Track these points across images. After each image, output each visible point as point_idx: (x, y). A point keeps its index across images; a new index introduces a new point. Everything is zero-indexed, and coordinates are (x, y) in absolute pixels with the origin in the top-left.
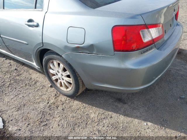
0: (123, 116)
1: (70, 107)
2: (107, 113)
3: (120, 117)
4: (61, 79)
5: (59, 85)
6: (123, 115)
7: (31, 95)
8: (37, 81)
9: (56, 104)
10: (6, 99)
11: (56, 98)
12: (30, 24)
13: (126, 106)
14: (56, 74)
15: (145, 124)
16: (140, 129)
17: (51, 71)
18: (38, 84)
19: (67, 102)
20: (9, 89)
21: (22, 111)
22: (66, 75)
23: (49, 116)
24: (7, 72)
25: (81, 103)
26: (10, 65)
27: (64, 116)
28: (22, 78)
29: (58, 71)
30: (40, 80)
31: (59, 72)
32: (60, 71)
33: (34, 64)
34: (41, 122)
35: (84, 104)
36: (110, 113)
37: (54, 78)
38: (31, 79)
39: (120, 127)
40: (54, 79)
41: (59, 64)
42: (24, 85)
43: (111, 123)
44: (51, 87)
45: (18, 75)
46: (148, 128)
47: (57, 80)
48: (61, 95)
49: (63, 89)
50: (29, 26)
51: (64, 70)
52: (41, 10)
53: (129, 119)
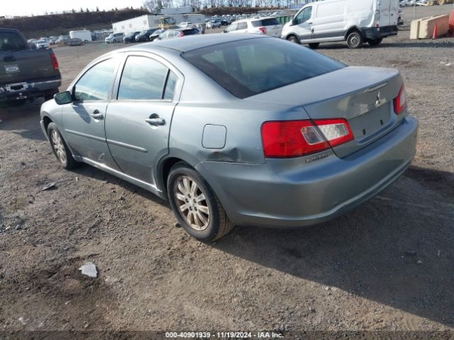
0: (291, 276)
1: (204, 257)
2: (264, 269)
3: (286, 276)
4: (193, 208)
5: (189, 221)
6: (291, 274)
7: (142, 237)
8: (156, 217)
9: (181, 251)
10: (104, 242)
11: (182, 243)
12: (153, 120)
13: (300, 261)
14: (186, 199)
15: (327, 288)
16: (315, 295)
17: (179, 196)
18: (156, 222)
19: (200, 249)
20: (109, 228)
21: (127, 259)
22: (199, 200)
23: (169, 267)
24: (108, 202)
25: (222, 252)
26: (114, 192)
27: (191, 268)
28: (131, 212)
29: (189, 195)
30: (161, 216)
31: (190, 197)
32: (192, 194)
33: (154, 187)
34: (155, 274)
35: (228, 255)
36: (269, 269)
37: (182, 208)
38: (146, 213)
39: (281, 290)
40: (182, 210)
41: (191, 183)
42: (134, 222)
43: (267, 283)
44: (178, 226)
45: (125, 208)
46: (330, 294)
47: (186, 212)
48: (192, 240)
49: (196, 227)
50: (152, 124)
51: (198, 192)
52: (170, 100)
53: (300, 280)
